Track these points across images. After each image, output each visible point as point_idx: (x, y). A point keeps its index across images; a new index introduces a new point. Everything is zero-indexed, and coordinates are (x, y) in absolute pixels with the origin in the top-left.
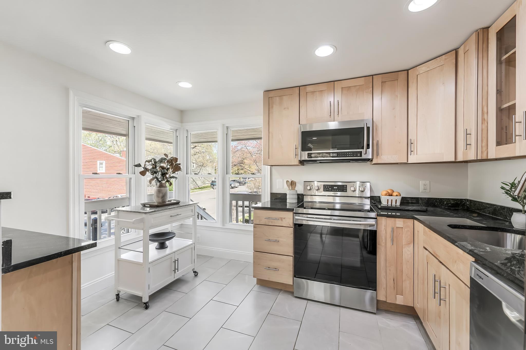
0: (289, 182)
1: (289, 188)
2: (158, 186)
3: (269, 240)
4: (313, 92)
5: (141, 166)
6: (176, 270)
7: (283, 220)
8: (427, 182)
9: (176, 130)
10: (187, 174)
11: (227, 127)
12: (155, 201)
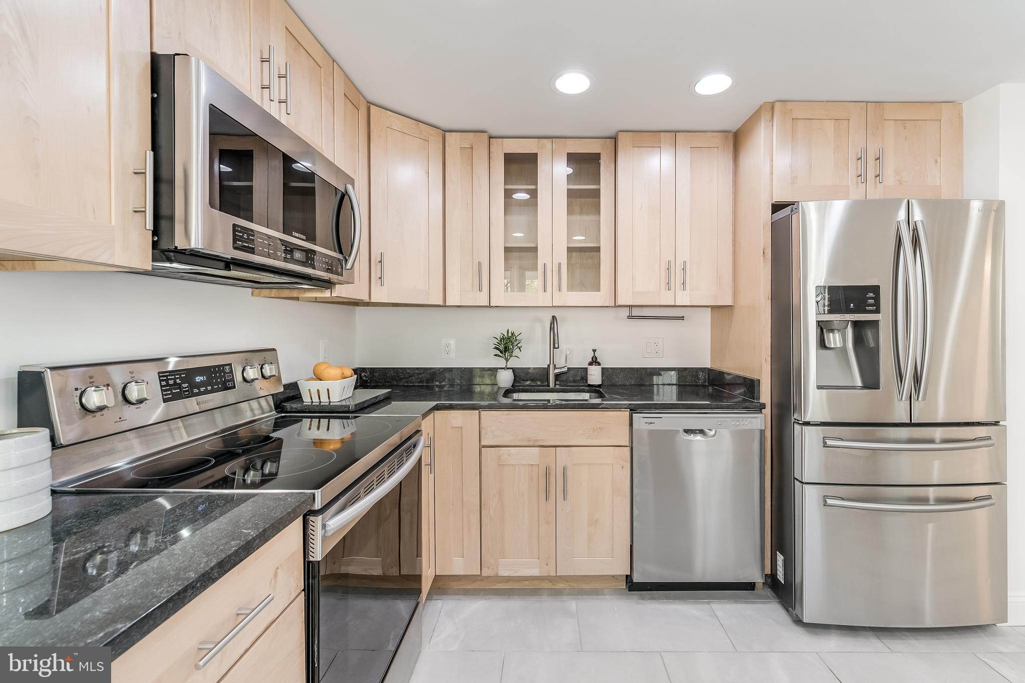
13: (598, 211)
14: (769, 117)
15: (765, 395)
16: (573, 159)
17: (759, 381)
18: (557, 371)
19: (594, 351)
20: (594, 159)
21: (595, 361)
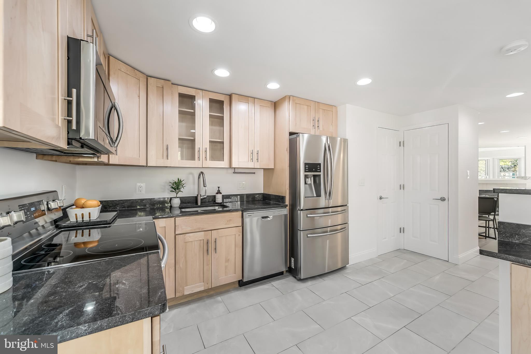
13: (223, 125)
14: (288, 100)
15: (287, 202)
16: (212, 101)
17: (285, 196)
18: (201, 197)
19: (219, 187)
20: (221, 103)
21: (219, 192)
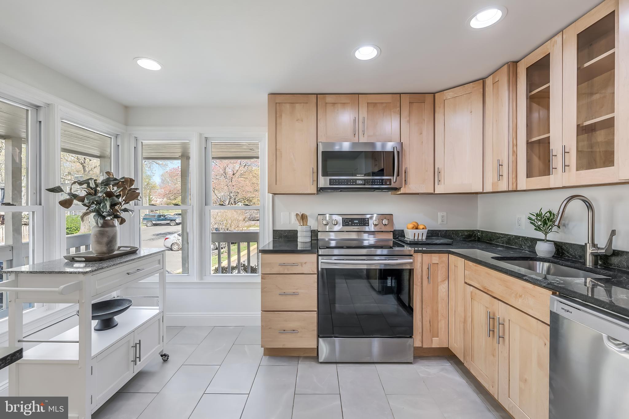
0: (299, 215)
1: (300, 223)
2: (100, 225)
3: (285, 294)
4: (334, 104)
5: (63, 191)
6: (137, 358)
7: (304, 265)
8: (445, 214)
9: (117, 136)
10: (135, 205)
11: (206, 139)
12: (93, 249)
